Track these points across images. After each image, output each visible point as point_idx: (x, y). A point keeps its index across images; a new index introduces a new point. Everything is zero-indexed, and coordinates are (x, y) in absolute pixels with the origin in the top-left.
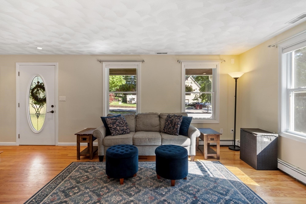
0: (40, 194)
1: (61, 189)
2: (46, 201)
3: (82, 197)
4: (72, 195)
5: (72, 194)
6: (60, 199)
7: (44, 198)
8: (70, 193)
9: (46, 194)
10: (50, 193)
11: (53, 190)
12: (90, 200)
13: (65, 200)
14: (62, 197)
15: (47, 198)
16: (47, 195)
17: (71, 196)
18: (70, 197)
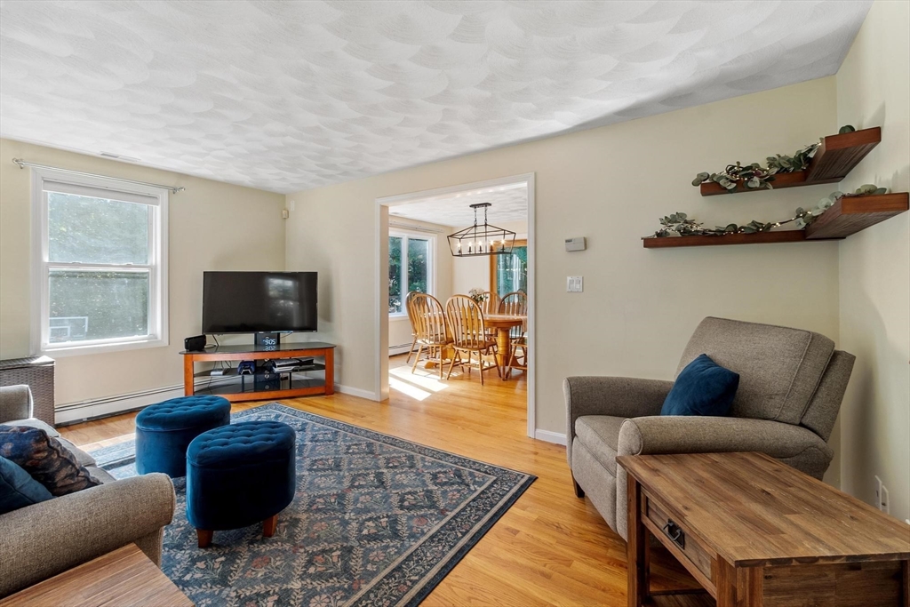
0: (447, 548)
1: (399, 545)
2: (436, 522)
3: (368, 505)
4: (384, 517)
5: (382, 520)
6: (410, 518)
7: (438, 531)
8: (384, 525)
9: (433, 542)
10: (424, 542)
11: (417, 549)
12: (362, 495)
13: (402, 512)
14: (404, 520)
15: (433, 531)
16: (432, 537)
17: (388, 516)
18: (390, 514)
